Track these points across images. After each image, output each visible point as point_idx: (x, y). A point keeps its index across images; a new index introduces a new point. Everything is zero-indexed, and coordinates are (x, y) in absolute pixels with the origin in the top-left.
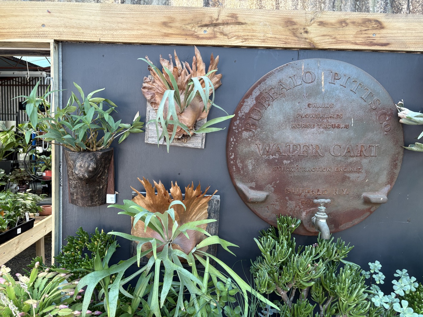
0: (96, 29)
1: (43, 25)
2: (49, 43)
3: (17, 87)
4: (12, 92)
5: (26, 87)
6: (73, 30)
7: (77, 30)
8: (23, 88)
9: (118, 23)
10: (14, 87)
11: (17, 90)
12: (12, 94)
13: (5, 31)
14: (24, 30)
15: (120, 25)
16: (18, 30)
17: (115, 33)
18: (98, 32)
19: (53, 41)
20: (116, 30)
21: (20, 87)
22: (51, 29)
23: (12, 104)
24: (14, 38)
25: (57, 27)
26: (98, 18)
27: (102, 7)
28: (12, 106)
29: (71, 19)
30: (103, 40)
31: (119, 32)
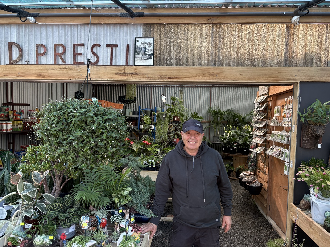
0: (318, 77)
1: (296, 76)
2: (297, 83)
3: (118, 87)
4: (114, 90)
5: (123, 87)
6: (308, 77)
7: (310, 77)
8: (121, 88)
9: (328, 74)
10: (116, 87)
11: (118, 89)
12: (114, 91)
13: (280, 78)
14: (288, 78)
15: (328, 75)
16: (285, 78)
17: (326, 78)
18: (319, 78)
19: (299, 82)
20: (327, 77)
21: (120, 87)
22: (299, 77)
23: (114, 97)
24: (283, 81)
25: (302, 76)
26: (319, 72)
27: (321, 68)
28: (114, 99)
29: (308, 73)
30: (321, 81)
31: (328, 78)
